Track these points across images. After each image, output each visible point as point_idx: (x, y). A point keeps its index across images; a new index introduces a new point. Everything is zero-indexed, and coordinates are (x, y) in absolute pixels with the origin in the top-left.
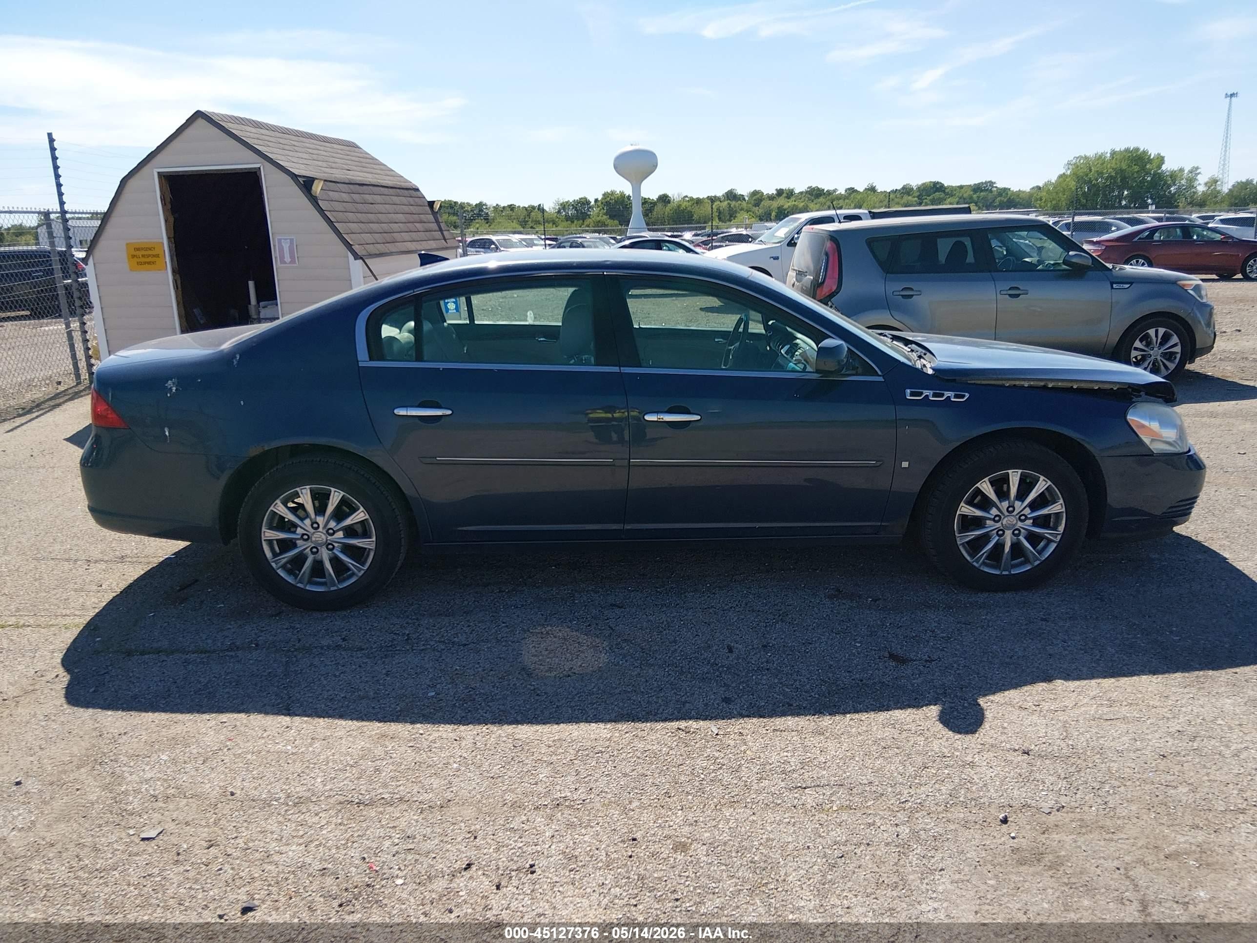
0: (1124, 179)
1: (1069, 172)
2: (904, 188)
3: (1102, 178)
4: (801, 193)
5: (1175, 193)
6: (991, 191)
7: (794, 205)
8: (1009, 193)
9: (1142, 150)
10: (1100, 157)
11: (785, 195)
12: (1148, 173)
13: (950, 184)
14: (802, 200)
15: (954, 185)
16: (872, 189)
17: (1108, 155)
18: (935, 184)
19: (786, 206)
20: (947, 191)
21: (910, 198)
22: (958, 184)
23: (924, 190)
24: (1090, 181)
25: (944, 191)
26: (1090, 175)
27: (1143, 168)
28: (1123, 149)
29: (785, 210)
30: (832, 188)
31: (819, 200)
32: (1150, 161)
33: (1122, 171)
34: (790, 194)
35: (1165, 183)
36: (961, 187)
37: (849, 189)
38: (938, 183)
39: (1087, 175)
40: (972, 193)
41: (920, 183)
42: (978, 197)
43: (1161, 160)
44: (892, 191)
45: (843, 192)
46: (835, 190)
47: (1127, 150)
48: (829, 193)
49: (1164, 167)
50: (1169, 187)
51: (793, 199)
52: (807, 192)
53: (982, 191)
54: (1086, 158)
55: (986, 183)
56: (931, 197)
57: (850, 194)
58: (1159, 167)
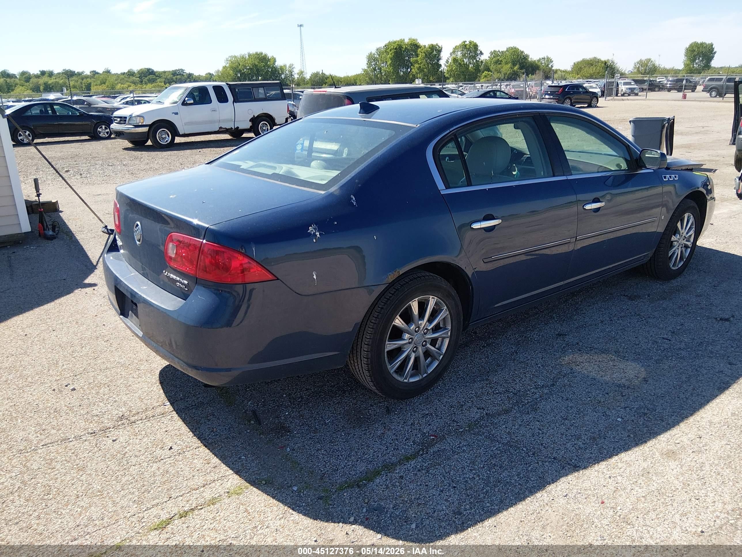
0: (258, 70)
1: (228, 65)
2: (129, 72)
3: (246, 69)
4: (59, 74)
5: (285, 78)
6: (183, 75)
7: (56, 82)
8: (194, 77)
9: (264, 54)
10: (243, 57)
11: (47, 75)
12: (269, 67)
13: (158, 70)
14: (61, 78)
15: (160, 70)
16: (108, 72)
17: (247, 56)
18: (148, 70)
19: (50, 82)
20: (156, 74)
21: (134, 78)
22: (163, 70)
23: (142, 73)
24: (240, 71)
25: (155, 74)
26: (240, 67)
27: (266, 63)
28: (254, 53)
29: (50, 85)
30: (80, 71)
31: (73, 79)
32: (269, 60)
33: (256, 66)
34: (51, 74)
35: (279, 73)
36: (165, 72)
37: (93, 72)
38: (150, 69)
39: (238, 67)
40: (172, 76)
41: (139, 69)
42: (177, 78)
43: (275, 61)
44: (121, 74)
45: (89, 74)
46: (83, 73)
47: (256, 53)
48: (79, 74)
49: (276, 64)
50: (280, 75)
51: (54, 77)
52: (63, 73)
53: (177, 75)
54: (235, 57)
55: (179, 70)
56: (147, 78)
57: (94, 75)
58: (274, 64)
